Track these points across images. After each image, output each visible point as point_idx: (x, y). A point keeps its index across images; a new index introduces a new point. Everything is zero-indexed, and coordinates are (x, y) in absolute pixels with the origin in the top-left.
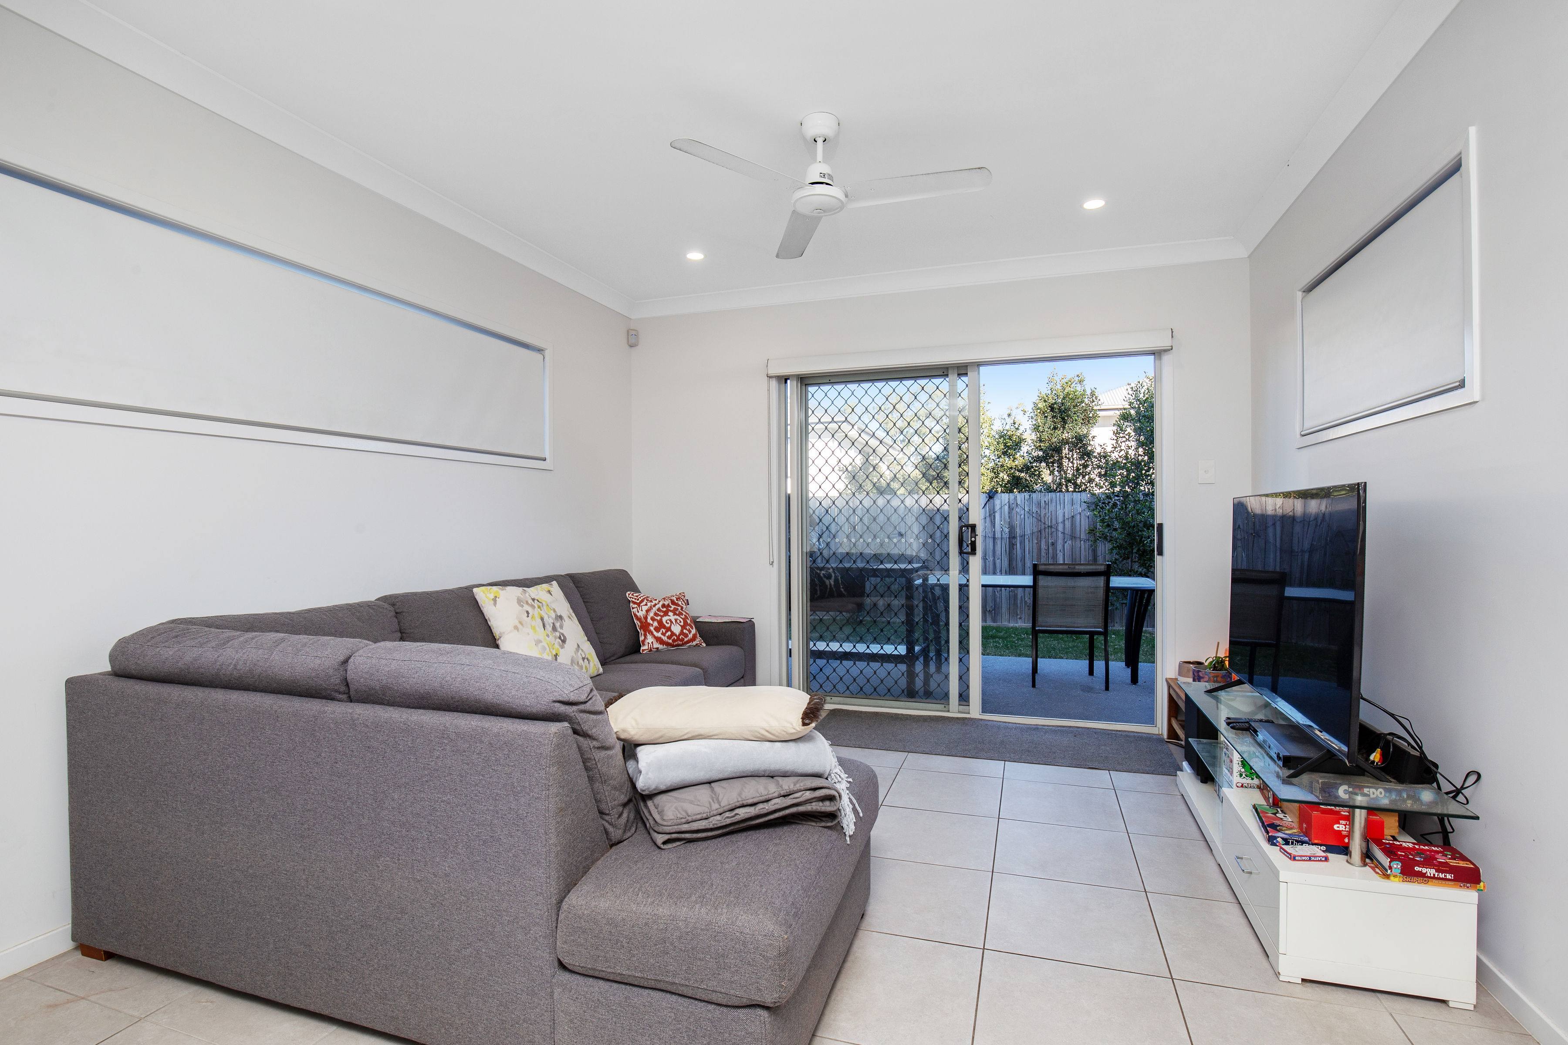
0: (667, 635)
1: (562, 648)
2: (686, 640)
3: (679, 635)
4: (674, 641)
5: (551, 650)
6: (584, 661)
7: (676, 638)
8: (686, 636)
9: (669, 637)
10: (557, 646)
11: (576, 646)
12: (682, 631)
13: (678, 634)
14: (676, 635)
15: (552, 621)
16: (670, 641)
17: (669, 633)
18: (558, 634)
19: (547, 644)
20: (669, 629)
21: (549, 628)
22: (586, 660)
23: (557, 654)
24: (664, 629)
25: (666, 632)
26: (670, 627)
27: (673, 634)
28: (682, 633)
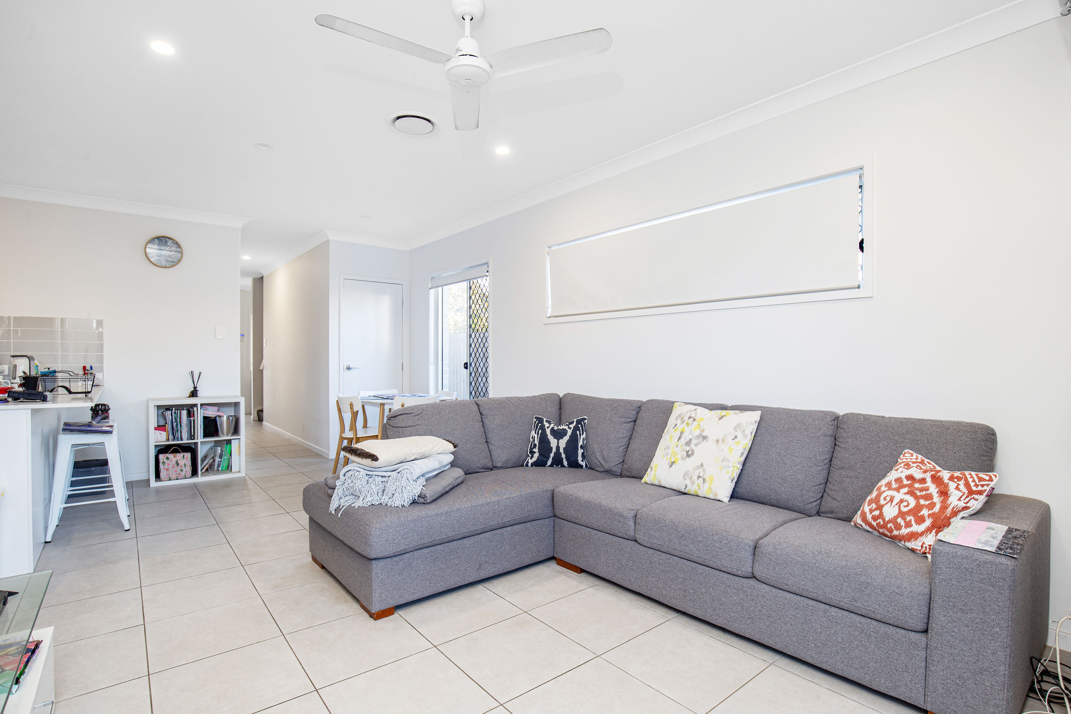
0: (874, 513)
1: (682, 460)
2: (895, 533)
3: (889, 521)
4: (878, 524)
5: (672, 457)
6: (698, 479)
7: (882, 523)
8: (898, 527)
9: (875, 518)
10: (679, 456)
11: (699, 464)
12: (896, 518)
13: (887, 519)
14: (884, 520)
15: (691, 438)
16: (874, 524)
17: (877, 513)
18: (688, 448)
19: (672, 452)
20: (880, 508)
21: (683, 441)
22: (701, 479)
23: (674, 462)
24: (876, 504)
25: (876, 509)
26: (883, 506)
27: (881, 516)
28: (894, 520)
